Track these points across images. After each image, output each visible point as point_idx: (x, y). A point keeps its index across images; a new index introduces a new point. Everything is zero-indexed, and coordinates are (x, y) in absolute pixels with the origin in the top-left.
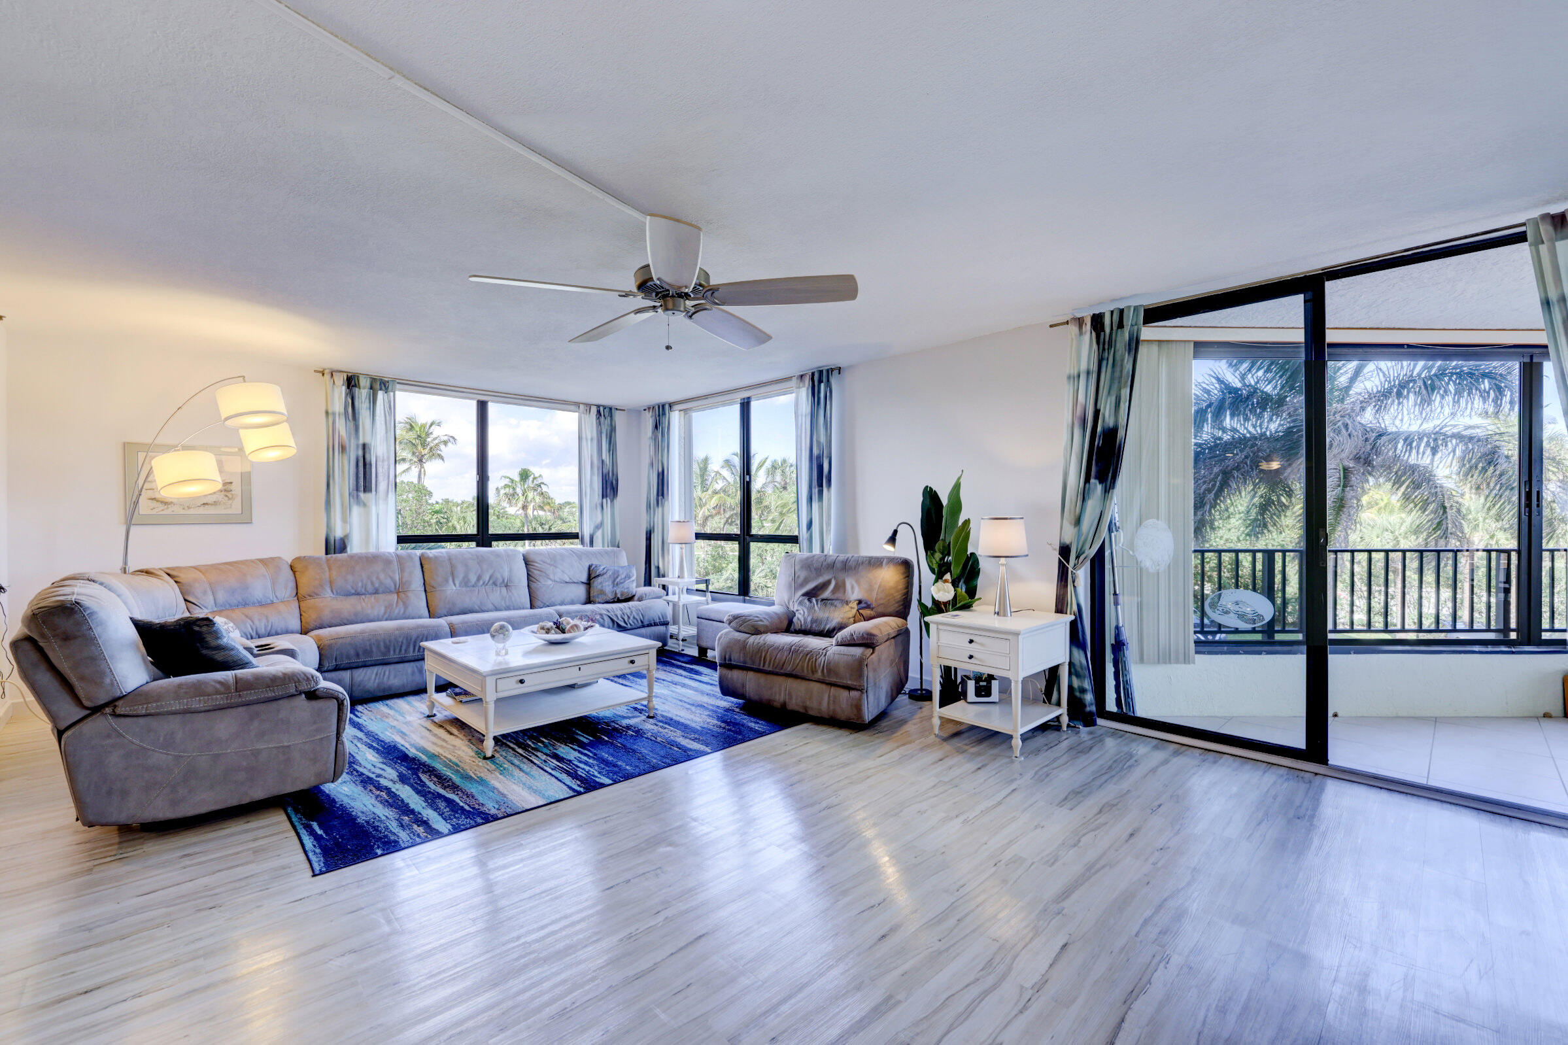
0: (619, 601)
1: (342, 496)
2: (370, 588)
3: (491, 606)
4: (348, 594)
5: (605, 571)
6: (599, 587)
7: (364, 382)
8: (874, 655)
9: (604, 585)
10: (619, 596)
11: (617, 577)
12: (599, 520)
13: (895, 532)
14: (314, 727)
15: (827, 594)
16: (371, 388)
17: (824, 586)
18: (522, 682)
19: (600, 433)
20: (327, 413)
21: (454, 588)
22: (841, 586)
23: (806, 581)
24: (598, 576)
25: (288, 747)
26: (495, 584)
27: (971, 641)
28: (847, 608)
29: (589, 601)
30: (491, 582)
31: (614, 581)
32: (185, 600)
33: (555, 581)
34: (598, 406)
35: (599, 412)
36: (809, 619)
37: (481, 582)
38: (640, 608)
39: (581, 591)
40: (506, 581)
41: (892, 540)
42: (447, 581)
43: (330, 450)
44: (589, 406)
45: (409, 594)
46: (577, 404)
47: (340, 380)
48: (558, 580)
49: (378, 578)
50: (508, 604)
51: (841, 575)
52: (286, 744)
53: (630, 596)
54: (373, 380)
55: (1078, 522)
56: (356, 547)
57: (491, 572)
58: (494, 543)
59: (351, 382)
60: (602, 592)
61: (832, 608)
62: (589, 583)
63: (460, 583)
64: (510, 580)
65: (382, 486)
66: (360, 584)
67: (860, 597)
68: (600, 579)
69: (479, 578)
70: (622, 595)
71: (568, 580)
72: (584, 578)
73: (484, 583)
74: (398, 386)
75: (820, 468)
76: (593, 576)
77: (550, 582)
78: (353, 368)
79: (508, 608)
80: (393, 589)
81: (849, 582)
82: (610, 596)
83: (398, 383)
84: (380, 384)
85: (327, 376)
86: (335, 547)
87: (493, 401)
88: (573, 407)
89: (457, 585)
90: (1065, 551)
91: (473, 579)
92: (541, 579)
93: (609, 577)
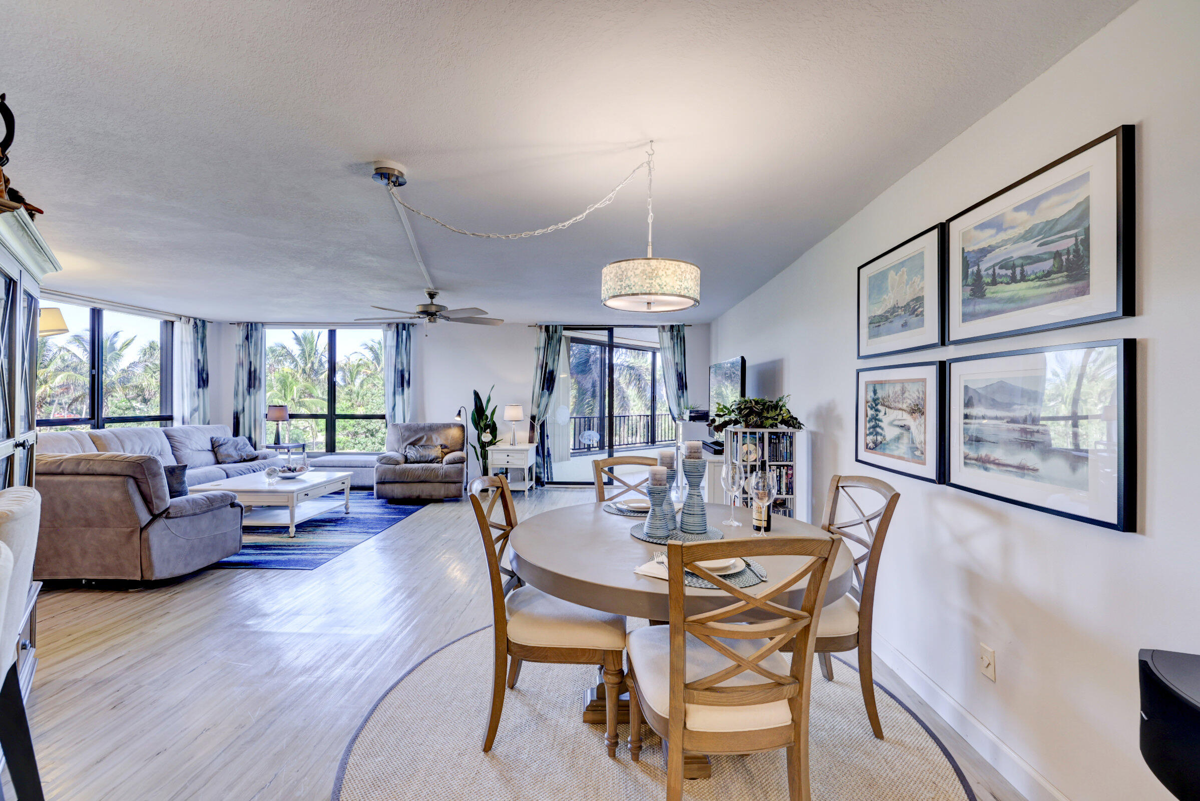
0: (245, 461)
5: (226, 441)
6: (224, 452)
9: (229, 451)
10: (244, 457)
11: (237, 445)
12: (196, 404)
13: (460, 411)
14: (234, 522)
15: (422, 443)
17: (420, 439)
19: (196, 339)
22: (429, 439)
23: (409, 438)
24: (221, 445)
27: (508, 456)
28: (437, 449)
29: (219, 462)
31: (236, 447)
33: (191, 450)
34: (195, 319)
35: (195, 323)
36: (418, 456)
39: (210, 457)
41: (459, 414)
44: (188, 318)
48: (194, 449)
51: (430, 433)
55: (538, 406)
58: (106, 425)
60: (229, 456)
61: (429, 450)
62: (215, 451)
67: (441, 443)
68: (224, 447)
70: (247, 456)
71: (200, 449)
72: (210, 447)
75: (403, 376)
76: (216, 445)
77: (189, 451)
81: (434, 437)
82: (237, 458)
90: (533, 418)
92: (183, 449)
93: (232, 445)
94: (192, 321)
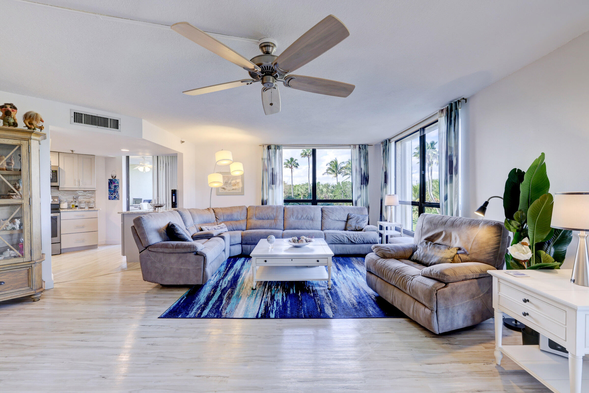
0: (357, 230)
1: (266, 186)
2: (266, 217)
3: (305, 228)
4: (260, 219)
5: (354, 216)
6: (350, 223)
7: (273, 147)
8: (446, 289)
9: (353, 223)
10: (357, 228)
11: (358, 220)
12: (359, 194)
13: (486, 203)
14: (196, 264)
15: (439, 241)
16: (275, 149)
17: (438, 235)
18: (266, 261)
19: (360, 157)
20: (262, 159)
21: (293, 219)
22: (448, 237)
23: (428, 231)
24: (351, 218)
25: (189, 269)
26: (308, 219)
27: (525, 301)
28: (448, 251)
29: (345, 229)
30: (306, 218)
31: (357, 221)
32: (216, 217)
33: (332, 219)
34: (359, 145)
35: (360, 147)
36: (422, 254)
37: (303, 218)
38: (363, 235)
39: (343, 225)
40: (312, 218)
41: (483, 209)
42: (290, 216)
43: (263, 171)
44: (355, 146)
45: (278, 221)
46: (350, 145)
47: (266, 147)
48: (333, 219)
49: (269, 214)
50: (312, 227)
51: (449, 230)
52: (188, 268)
53: (361, 229)
54: (275, 146)
56: (270, 203)
57: (306, 214)
58: (318, 204)
59: (269, 147)
60: (351, 226)
61: (438, 250)
62: (347, 222)
63: (295, 218)
64: (314, 218)
65: (278, 182)
66: (264, 216)
67: (460, 246)
68: (351, 220)
69: (302, 216)
70: (358, 228)
71: (338, 219)
72: (345, 219)
73: (304, 218)
74: (283, 147)
75: (451, 163)
76: (349, 218)
77: (330, 220)
78: (269, 143)
79: (312, 229)
80: (273, 218)
81: (454, 234)
82: (353, 228)
83: (283, 146)
84: (278, 147)
85: (262, 147)
86: (264, 203)
87: (318, 149)
88: (348, 147)
89: (294, 218)
91: (300, 216)
92: (326, 218)
93: (355, 219)
94: (357, 147)
